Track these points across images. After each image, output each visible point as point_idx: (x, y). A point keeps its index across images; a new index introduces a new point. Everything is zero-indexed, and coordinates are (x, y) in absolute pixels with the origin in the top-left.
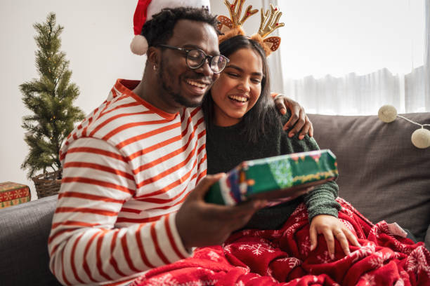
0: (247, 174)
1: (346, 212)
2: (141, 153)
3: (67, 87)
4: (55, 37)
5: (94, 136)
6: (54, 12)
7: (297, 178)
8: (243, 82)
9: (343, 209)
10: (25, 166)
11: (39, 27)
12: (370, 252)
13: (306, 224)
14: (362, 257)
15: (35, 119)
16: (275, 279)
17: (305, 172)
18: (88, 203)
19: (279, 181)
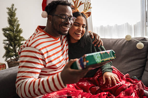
0: (86, 59)
1: (115, 71)
2: (47, 52)
3: (19, 29)
4: (14, 12)
5: (31, 46)
6: (14, 3)
7: (103, 60)
8: (79, 28)
9: (114, 70)
10: (4, 57)
11: (8, 8)
12: (123, 84)
13: (102, 75)
14: (121, 85)
15: (7, 40)
16: (92, 94)
17: (105, 58)
18: (29, 70)
19: (97, 61)
